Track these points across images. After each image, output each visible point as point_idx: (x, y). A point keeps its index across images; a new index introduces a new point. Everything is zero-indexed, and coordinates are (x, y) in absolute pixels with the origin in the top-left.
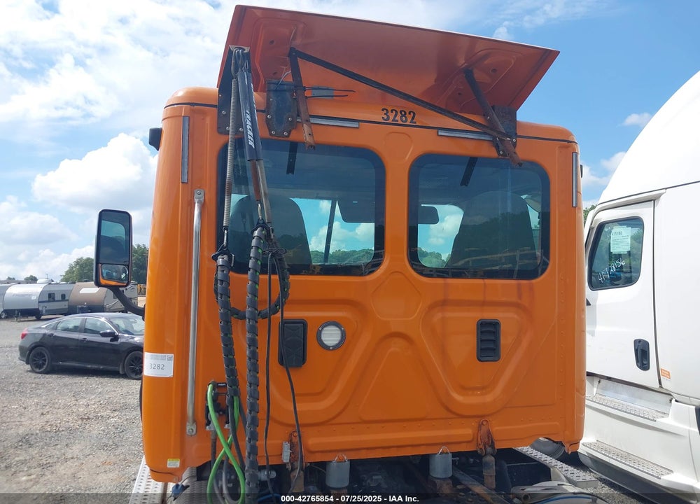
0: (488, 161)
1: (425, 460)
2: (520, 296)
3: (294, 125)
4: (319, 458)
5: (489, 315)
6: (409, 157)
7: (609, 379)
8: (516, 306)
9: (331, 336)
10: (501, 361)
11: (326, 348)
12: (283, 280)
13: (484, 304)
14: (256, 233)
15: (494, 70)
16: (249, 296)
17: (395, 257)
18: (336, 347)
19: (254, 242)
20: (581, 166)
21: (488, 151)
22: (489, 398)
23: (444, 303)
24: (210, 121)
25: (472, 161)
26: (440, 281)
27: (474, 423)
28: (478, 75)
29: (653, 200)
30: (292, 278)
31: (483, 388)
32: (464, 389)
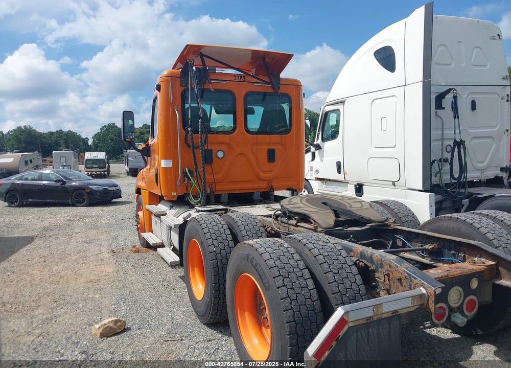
0: (271, 94)
1: (252, 194)
2: (282, 141)
3: (205, 83)
4: (218, 193)
5: (272, 147)
6: (243, 94)
7: (329, 180)
8: (281, 144)
9: (220, 154)
10: (276, 162)
11: (219, 158)
12: (207, 135)
13: (269, 143)
14: (200, 121)
15: (273, 58)
16: (200, 140)
17: (240, 127)
18: (222, 158)
19: (200, 123)
20: (304, 94)
21: (270, 90)
22: (272, 174)
23: (257, 143)
24: (178, 81)
25: (265, 94)
26: (255, 136)
27: (266, 182)
28: (267, 60)
29: (343, 102)
30: (208, 135)
31: (269, 171)
32: (263, 171)
